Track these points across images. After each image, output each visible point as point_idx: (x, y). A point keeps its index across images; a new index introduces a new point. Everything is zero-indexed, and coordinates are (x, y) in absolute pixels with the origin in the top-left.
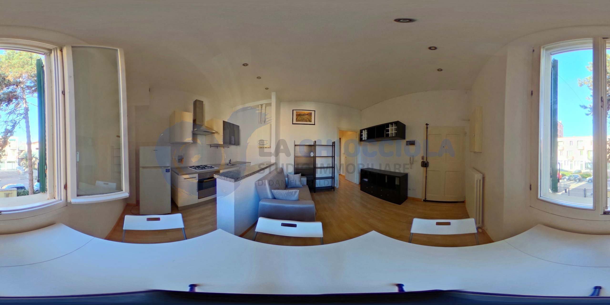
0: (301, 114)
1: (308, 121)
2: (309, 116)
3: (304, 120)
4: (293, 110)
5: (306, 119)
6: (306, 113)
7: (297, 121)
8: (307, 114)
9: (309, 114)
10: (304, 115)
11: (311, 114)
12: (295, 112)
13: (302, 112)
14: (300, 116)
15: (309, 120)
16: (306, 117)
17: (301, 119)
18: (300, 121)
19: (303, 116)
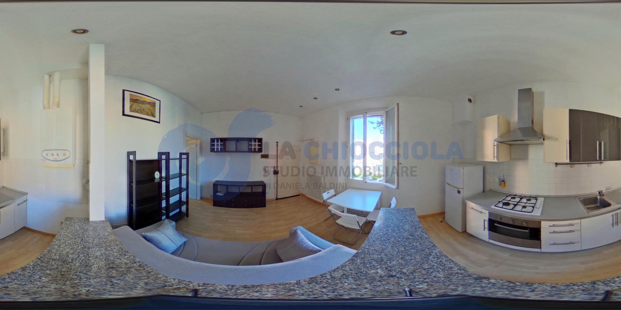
0: (138, 100)
1: (150, 115)
2: (152, 107)
3: (144, 112)
4: (124, 91)
5: (147, 110)
6: (146, 100)
7: (132, 112)
8: (149, 103)
9: (151, 102)
10: (144, 102)
11: (154, 105)
12: (127, 94)
13: (140, 97)
14: (137, 103)
15: (152, 114)
16: (147, 108)
17: (139, 108)
18: (137, 112)
19: (142, 105)
